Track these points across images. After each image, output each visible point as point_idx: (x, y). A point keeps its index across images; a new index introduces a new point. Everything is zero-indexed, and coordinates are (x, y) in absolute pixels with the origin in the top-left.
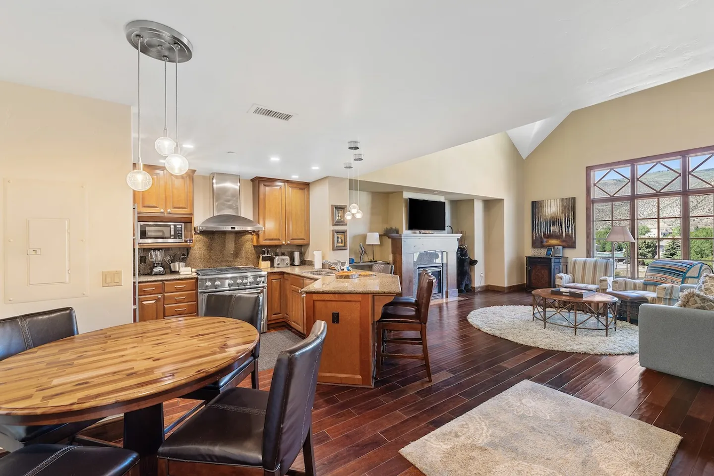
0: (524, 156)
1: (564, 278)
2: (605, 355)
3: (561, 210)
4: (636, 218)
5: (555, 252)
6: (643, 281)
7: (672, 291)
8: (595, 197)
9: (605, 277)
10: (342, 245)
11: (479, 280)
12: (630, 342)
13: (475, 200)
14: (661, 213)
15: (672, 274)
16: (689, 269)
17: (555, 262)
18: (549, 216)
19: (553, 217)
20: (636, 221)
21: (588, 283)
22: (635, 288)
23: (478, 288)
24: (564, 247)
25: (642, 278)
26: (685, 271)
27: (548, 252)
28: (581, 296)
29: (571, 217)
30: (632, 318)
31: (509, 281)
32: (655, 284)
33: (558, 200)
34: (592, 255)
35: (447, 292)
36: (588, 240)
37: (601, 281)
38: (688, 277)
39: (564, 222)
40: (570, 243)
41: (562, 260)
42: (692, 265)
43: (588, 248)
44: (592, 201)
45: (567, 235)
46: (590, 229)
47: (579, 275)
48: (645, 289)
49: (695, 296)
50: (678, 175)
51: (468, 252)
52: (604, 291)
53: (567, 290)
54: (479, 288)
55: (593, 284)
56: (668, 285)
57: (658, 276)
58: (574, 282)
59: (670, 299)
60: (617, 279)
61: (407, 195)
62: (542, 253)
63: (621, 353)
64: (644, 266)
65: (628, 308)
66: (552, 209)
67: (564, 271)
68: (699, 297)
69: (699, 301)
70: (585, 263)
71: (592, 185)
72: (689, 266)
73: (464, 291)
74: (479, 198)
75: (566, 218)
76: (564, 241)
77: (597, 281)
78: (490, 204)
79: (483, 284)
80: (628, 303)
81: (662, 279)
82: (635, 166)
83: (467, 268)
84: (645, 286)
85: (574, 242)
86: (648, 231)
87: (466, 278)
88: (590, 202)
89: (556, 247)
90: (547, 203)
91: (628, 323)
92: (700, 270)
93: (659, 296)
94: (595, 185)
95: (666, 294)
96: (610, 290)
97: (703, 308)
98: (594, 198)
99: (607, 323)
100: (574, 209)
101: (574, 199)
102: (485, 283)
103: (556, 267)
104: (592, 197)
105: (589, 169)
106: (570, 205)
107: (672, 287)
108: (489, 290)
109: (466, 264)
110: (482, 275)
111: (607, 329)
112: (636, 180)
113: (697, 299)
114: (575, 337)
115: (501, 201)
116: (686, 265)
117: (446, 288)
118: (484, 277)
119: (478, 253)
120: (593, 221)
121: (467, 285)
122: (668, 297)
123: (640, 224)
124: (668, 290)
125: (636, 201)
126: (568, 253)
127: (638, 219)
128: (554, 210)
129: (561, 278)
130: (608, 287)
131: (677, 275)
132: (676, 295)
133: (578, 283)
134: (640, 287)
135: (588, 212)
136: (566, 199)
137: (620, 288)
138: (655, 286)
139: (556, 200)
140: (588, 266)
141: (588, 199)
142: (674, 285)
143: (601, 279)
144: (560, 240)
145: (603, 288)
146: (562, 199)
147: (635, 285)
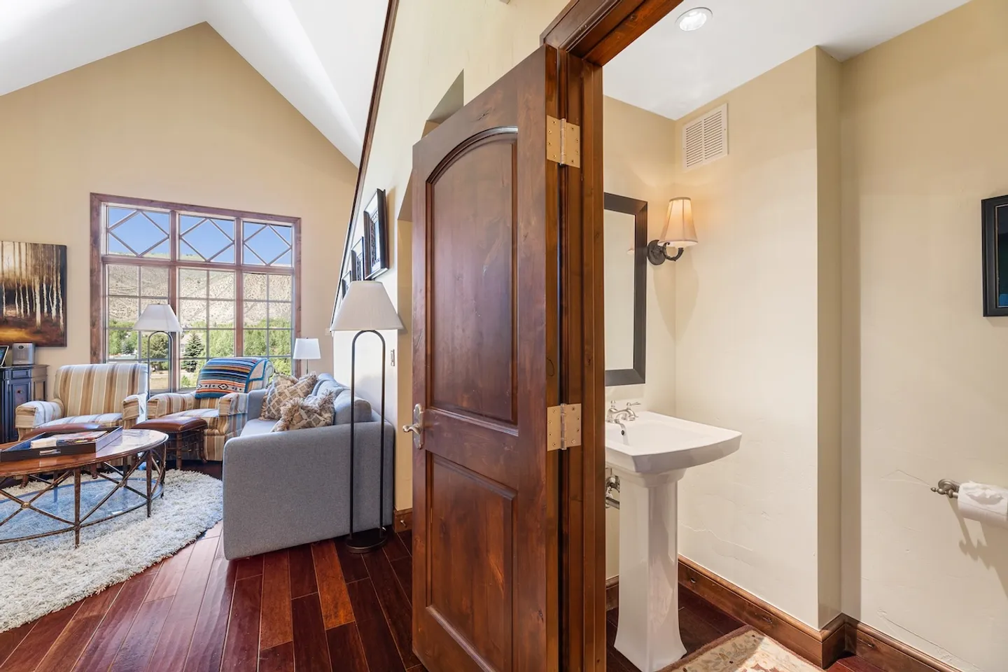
1: (41, 410)
2: (156, 564)
3: (30, 268)
4: (177, 296)
5: (14, 357)
6: (194, 393)
7: (237, 403)
8: (109, 253)
9: (132, 397)
12: (193, 510)
14: (210, 293)
15: (233, 377)
16: (253, 368)
17: (12, 378)
19: (8, 280)
20: (177, 300)
21: (97, 413)
22: (184, 408)
24: (37, 345)
25: (193, 389)
26: (248, 372)
28: (90, 448)
29: (55, 286)
30: (183, 459)
32: (212, 396)
33: (23, 245)
34: (101, 358)
36: (95, 330)
37: (126, 404)
38: (253, 380)
39: (38, 294)
40: (54, 337)
41: (32, 373)
42: (255, 363)
43: (93, 344)
44: (103, 258)
45: (44, 321)
46: (98, 310)
47: (74, 400)
48: (197, 407)
52: (132, 424)
53: (52, 441)
55: (109, 412)
56: (232, 395)
57: (216, 383)
58: (64, 415)
59: (235, 415)
60: (157, 396)
63: (184, 544)
64: (161, 371)
65: (178, 445)
66: (6, 262)
67: (39, 393)
68: (304, 410)
69: (305, 416)
70: (90, 375)
71: (103, 230)
72: (252, 365)
75: (44, 286)
76: (38, 332)
77: (117, 403)
80: (178, 436)
81: (220, 386)
82: (177, 216)
84: (199, 400)
85: (64, 335)
88: (98, 263)
89: (17, 345)
91: (178, 472)
92: (265, 367)
93: (223, 414)
94: (108, 231)
95: (231, 409)
96: (142, 419)
97: (309, 425)
98: (107, 254)
99: (149, 489)
100: (61, 268)
101: (63, 249)
103: (16, 389)
104: (103, 252)
105: (96, 199)
106: (53, 261)
107: (238, 397)
111: (149, 503)
112: (177, 237)
113: (302, 412)
114: (76, 553)
116: (249, 363)
120: (104, 296)
122: (233, 413)
124: (232, 402)
125: (177, 270)
126: (49, 356)
127: (180, 298)
128: (12, 264)
129: (32, 412)
130: (140, 413)
131: (240, 379)
132: (242, 407)
133: (74, 415)
134: (191, 404)
135: (95, 278)
136: (44, 245)
137: (161, 411)
138: (214, 400)
139: (17, 245)
140: (95, 379)
141: (95, 253)
142: (239, 393)
143: (125, 400)
144: (28, 330)
145: (131, 416)
146: (35, 246)
147: (184, 401)
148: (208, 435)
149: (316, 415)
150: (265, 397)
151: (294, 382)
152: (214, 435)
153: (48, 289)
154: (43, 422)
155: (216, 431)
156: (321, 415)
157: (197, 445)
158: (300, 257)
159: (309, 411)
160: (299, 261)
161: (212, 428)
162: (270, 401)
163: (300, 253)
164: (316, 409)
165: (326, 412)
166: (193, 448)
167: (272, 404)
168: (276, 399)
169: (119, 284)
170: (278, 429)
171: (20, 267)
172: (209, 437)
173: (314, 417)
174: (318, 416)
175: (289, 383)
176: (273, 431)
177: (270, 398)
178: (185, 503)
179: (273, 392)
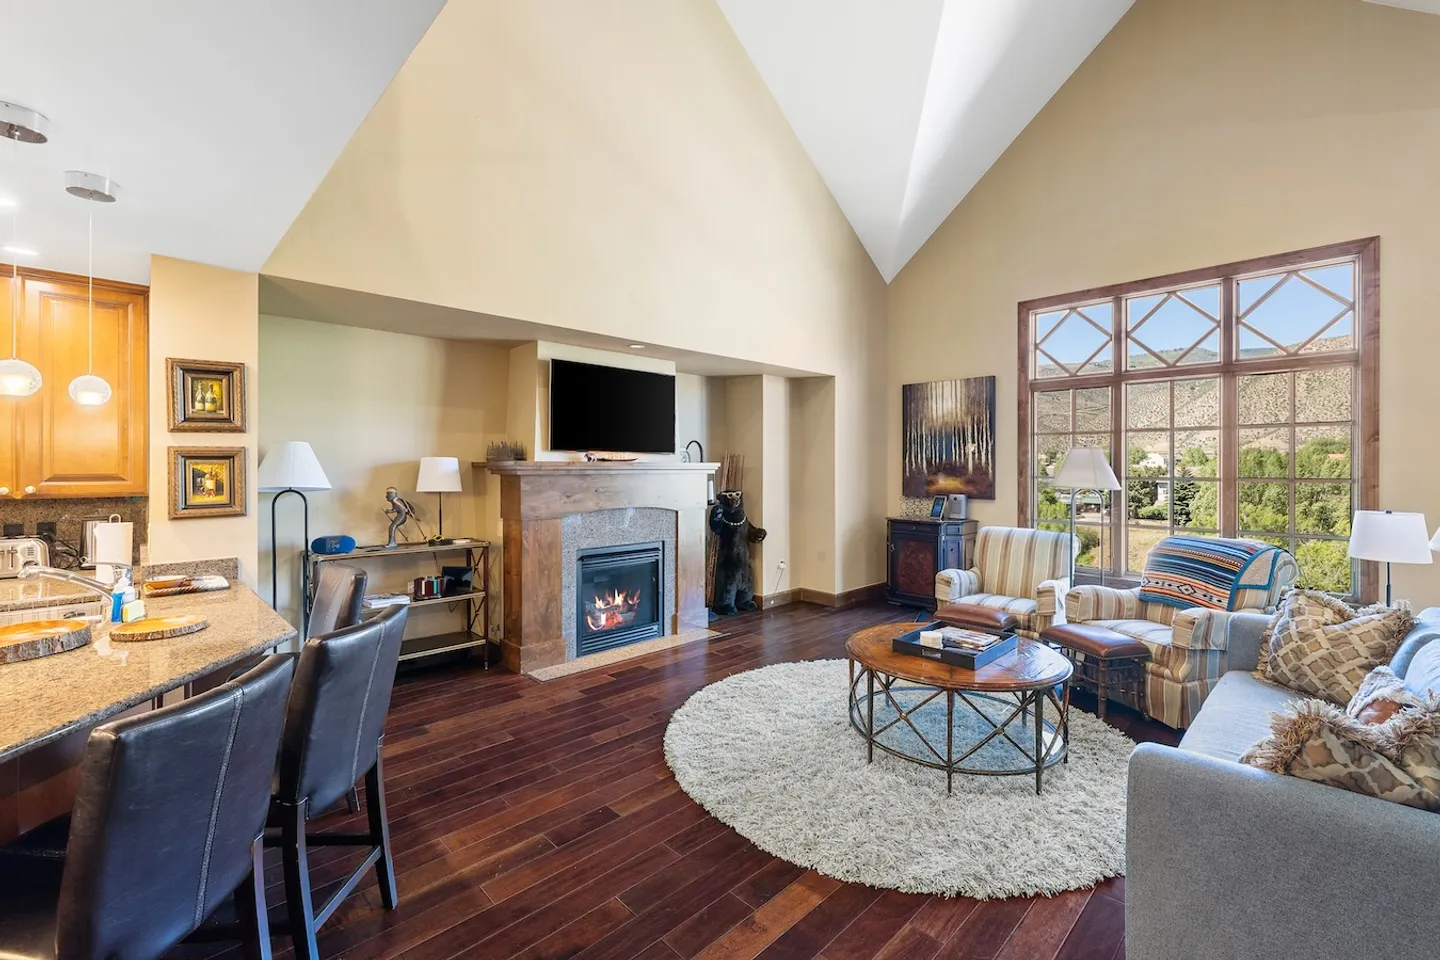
0: (888, 276)
1: (956, 581)
3: (963, 407)
4: (1123, 428)
5: (950, 510)
6: (1137, 591)
7: (1208, 628)
8: (1037, 377)
9: (1051, 583)
10: (223, 499)
11: (773, 579)
13: (765, 379)
14: (1176, 418)
15: (1207, 576)
16: (1247, 563)
17: (947, 534)
18: (940, 421)
19: (947, 423)
20: (1123, 434)
21: (1014, 596)
22: (1119, 614)
23: (769, 599)
24: (970, 497)
25: (1138, 584)
26: (1237, 570)
27: (936, 508)
28: (969, 661)
29: (985, 424)
31: (846, 580)
32: (1172, 602)
33: (958, 382)
35: (675, 619)
36: (1022, 479)
37: (1040, 593)
38: (1246, 587)
39: (970, 435)
40: (983, 488)
41: (963, 529)
42: (1253, 553)
43: (1021, 502)
44: (1031, 385)
45: (977, 467)
46: (1025, 453)
47: (993, 571)
48: (1142, 616)
49: (1325, 732)
50: (1215, 325)
51: (745, 508)
54: (774, 598)
55: (1024, 598)
56: (1200, 612)
57: (1175, 582)
58: (980, 591)
59: (1203, 651)
60: (1080, 588)
61: (548, 351)
62: (922, 510)
65: (1101, 679)
66: (945, 405)
67: (969, 556)
68: (1338, 736)
69: (1341, 755)
70: (1009, 540)
71: (1031, 347)
72: (1246, 556)
73: (731, 609)
74: (776, 371)
75: (975, 426)
76: (969, 482)
77: (1034, 587)
78: (804, 389)
79: (785, 587)
80: (1101, 664)
81: (1183, 588)
82: (1123, 303)
83: (740, 548)
84: (1145, 605)
85: (992, 486)
86: (1144, 457)
87: (739, 576)
88: (1028, 388)
89: (952, 496)
90: (936, 391)
92: (1273, 566)
93: (1180, 643)
94: (1036, 346)
95: (1195, 639)
96: (1061, 617)
97: (1354, 785)
98: (1035, 379)
100: (991, 404)
101: (992, 380)
102: (791, 586)
103: (948, 548)
104: (1031, 377)
105: (1025, 307)
106: (983, 394)
107: (1210, 618)
108: (800, 602)
109: (737, 539)
110: (782, 565)
111: (1039, 771)
112: (1123, 335)
113: (1333, 742)
115: (829, 379)
116: (1239, 553)
117: (673, 609)
118: (788, 569)
119: (772, 511)
120: (1033, 434)
121: (740, 594)
122: (1199, 646)
123: (1131, 443)
124: (1200, 625)
125: (1123, 387)
126: (980, 509)
127: (1126, 430)
128: (950, 407)
129: (948, 583)
130: (1057, 610)
131: (1220, 581)
132: (1219, 639)
133: (990, 593)
134: (1130, 609)
135: (1022, 412)
136: (975, 379)
137: (1084, 613)
138: (1170, 609)
139: (953, 382)
140: (1013, 548)
141: (1023, 380)
142: (1214, 611)
143: (1040, 586)
144: (962, 479)
145: (1045, 611)
146: (968, 380)
147: (1119, 603)
148: (1153, 674)
149: (1381, 760)
150: (1268, 632)
151: (1343, 616)
152: (1162, 676)
153: (978, 429)
154: (958, 596)
155: (1167, 672)
156: (1400, 764)
157: (1135, 685)
158: (1377, 324)
159: (1355, 743)
160: (1372, 333)
161: (1161, 663)
162: (1278, 646)
163: (1377, 314)
164: (1382, 741)
165: (1422, 761)
166: (1128, 688)
167: (1282, 652)
168: (1293, 645)
169: (1089, 403)
170: (1260, 761)
171: (956, 408)
172: (1155, 678)
173: (1375, 765)
174: (1389, 766)
175: (1329, 615)
176: (1247, 760)
177: (1278, 640)
178: (1095, 795)
179: (1285, 628)
